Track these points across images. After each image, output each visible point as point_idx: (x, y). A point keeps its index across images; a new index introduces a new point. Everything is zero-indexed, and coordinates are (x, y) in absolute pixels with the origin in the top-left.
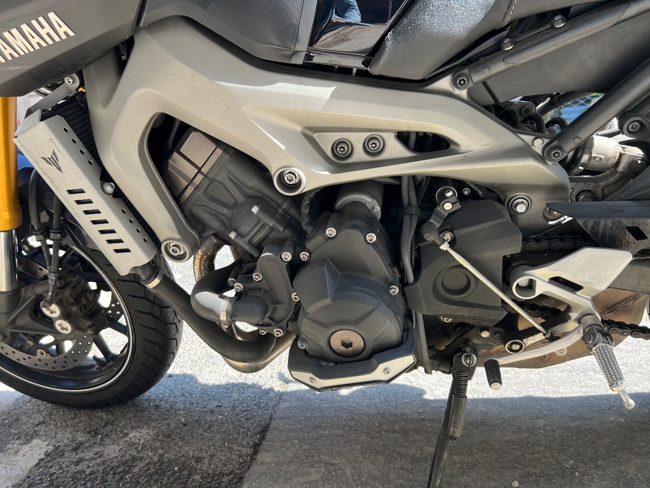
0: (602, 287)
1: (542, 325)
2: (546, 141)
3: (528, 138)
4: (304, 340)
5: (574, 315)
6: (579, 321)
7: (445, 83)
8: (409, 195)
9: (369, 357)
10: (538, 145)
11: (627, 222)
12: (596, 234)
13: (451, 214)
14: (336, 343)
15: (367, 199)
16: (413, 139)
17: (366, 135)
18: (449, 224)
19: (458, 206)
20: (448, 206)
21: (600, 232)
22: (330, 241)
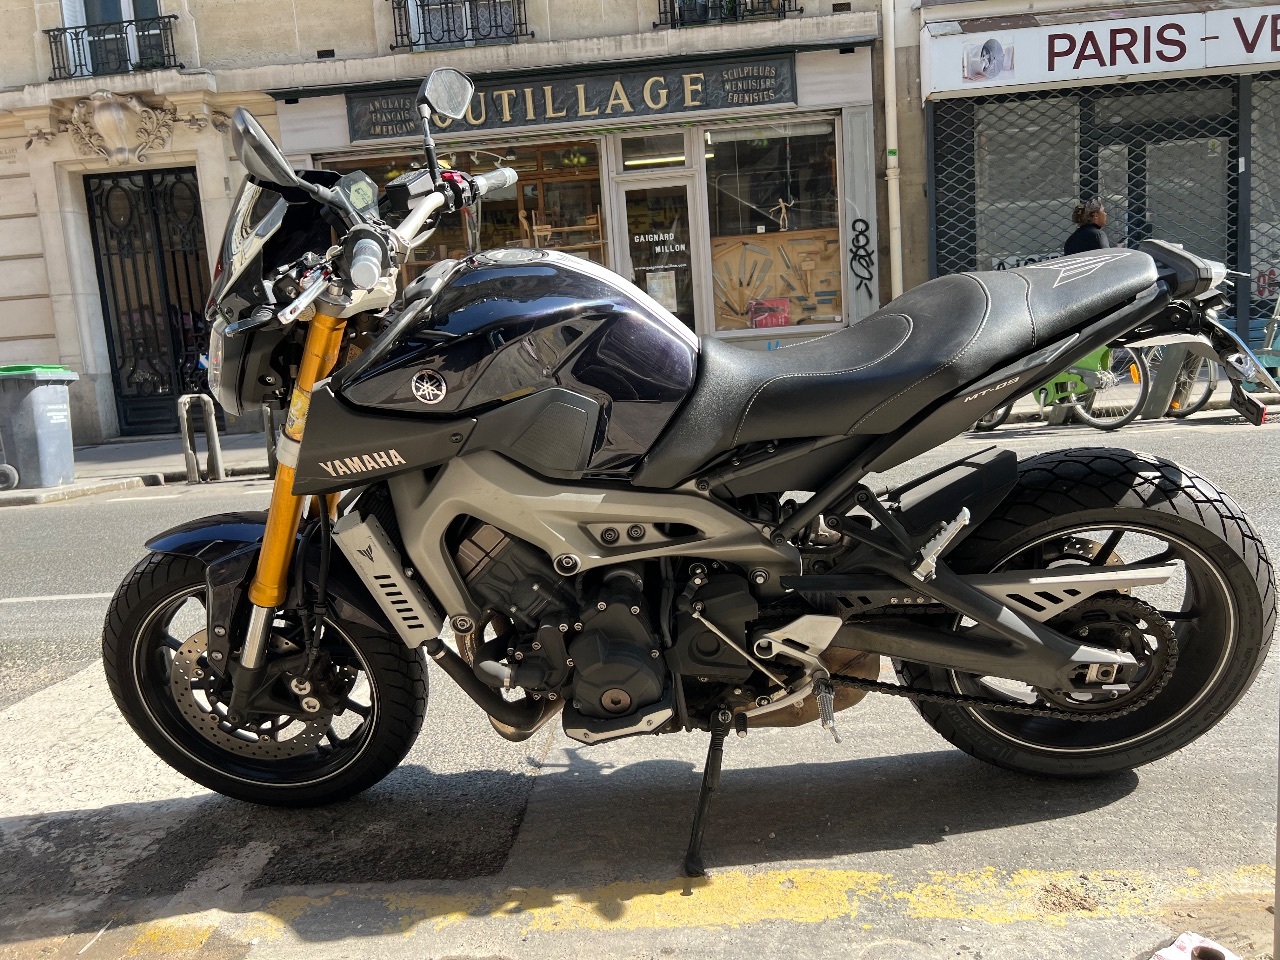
0: (824, 646)
1: (783, 682)
2: (773, 529)
3: (759, 526)
4: (578, 701)
5: (808, 672)
6: (812, 675)
7: (691, 485)
8: (667, 572)
9: (635, 712)
10: (767, 532)
11: (837, 593)
12: (815, 603)
13: (701, 587)
14: (606, 700)
15: (630, 574)
16: (667, 527)
17: (629, 525)
18: (700, 594)
19: (706, 581)
20: (698, 581)
21: (818, 601)
22: (601, 614)
